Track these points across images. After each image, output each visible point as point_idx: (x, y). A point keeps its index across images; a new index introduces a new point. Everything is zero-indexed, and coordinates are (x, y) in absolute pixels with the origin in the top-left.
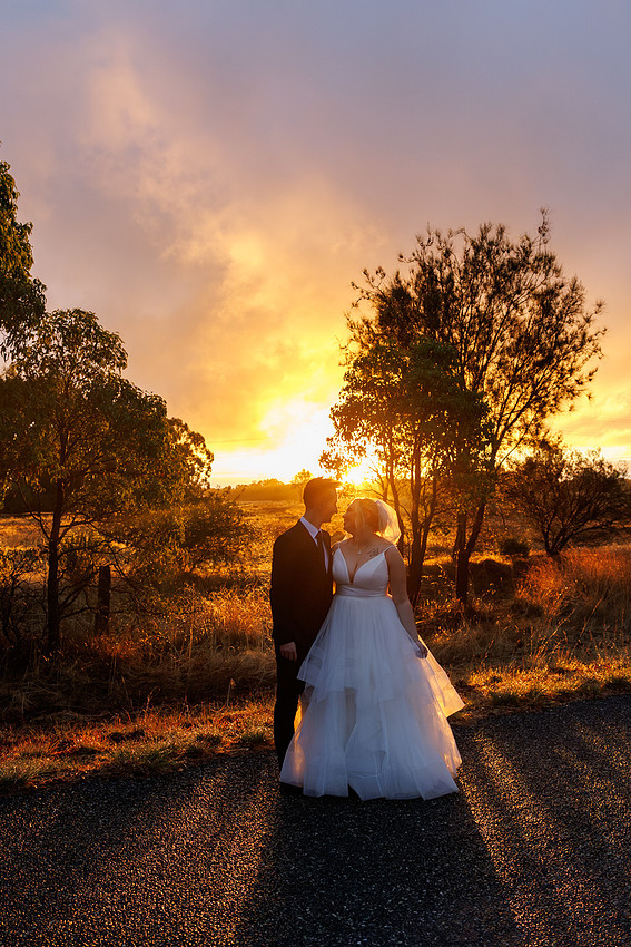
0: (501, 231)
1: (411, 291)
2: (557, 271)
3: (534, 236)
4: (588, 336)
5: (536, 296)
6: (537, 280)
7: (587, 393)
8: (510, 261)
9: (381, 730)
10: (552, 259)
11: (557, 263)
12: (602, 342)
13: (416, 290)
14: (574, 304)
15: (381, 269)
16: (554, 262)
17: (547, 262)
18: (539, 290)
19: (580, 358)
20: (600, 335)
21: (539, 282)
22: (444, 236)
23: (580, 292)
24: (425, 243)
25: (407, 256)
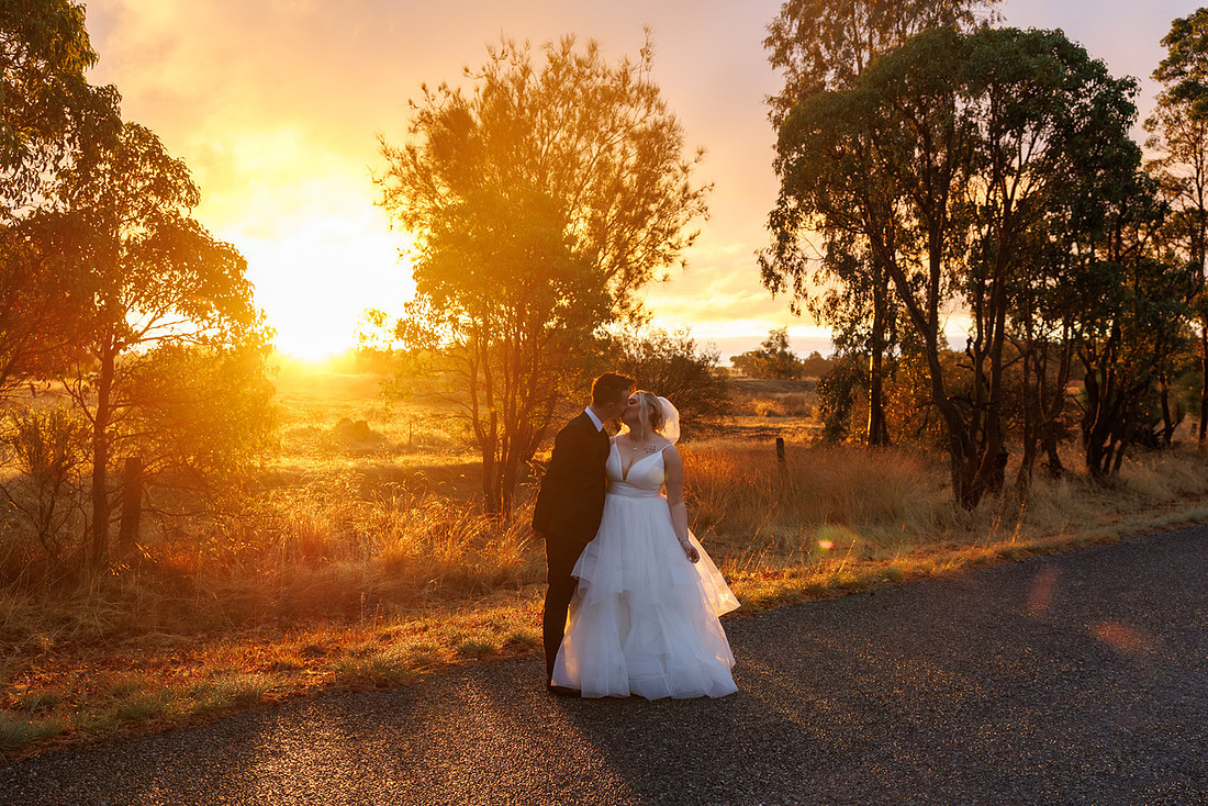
0: (593, 48)
1: (473, 114)
2: (661, 107)
3: (636, 60)
4: (692, 190)
5: (635, 137)
6: (636, 115)
7: (681, 259)
8: (605, 89)
9: (661, 632)
10: (656, 91)
11: (661, 97)
12: (709, 200)
13: (480, 114)
14: (670, 148)
15: (445, 86)
16: (658, 96)
17: (649, 94)
18: (638, 128)
19: (682, 215)
20: (706, 191)
21: (637, 120)
22: (519, 48)
23: (678, 134)
24: (498, 55)
25: (475, 69)
